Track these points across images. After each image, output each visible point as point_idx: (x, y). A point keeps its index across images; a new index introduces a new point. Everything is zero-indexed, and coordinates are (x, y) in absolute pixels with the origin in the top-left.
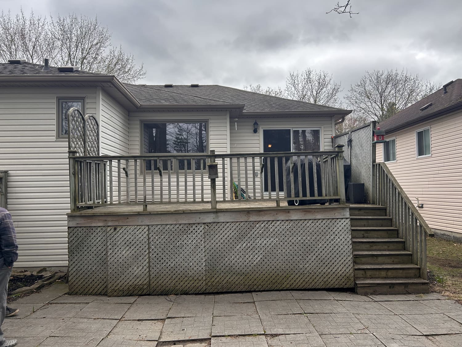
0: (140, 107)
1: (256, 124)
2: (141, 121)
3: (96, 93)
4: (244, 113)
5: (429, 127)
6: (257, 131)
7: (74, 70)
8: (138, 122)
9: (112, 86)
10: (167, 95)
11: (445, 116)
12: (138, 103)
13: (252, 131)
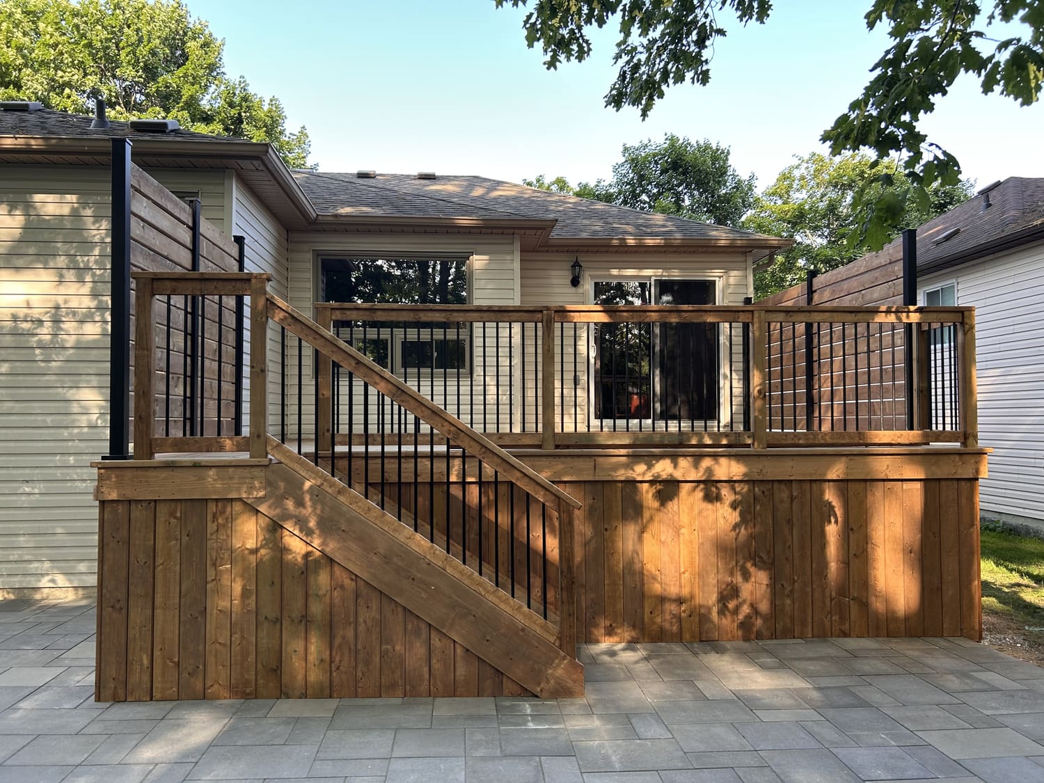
0: (316, 219)
1: (576, 265)
2: (317, 254)
3: (223, 184)
4: (553, 241)
5: (954, 280)
6: (578, 282)
7: (170, 128)
8: (310, 256)
9: (262, 168)
10: (373, 195)
11: (991, 257)
12: (312, 211)
13: (568, 281)
